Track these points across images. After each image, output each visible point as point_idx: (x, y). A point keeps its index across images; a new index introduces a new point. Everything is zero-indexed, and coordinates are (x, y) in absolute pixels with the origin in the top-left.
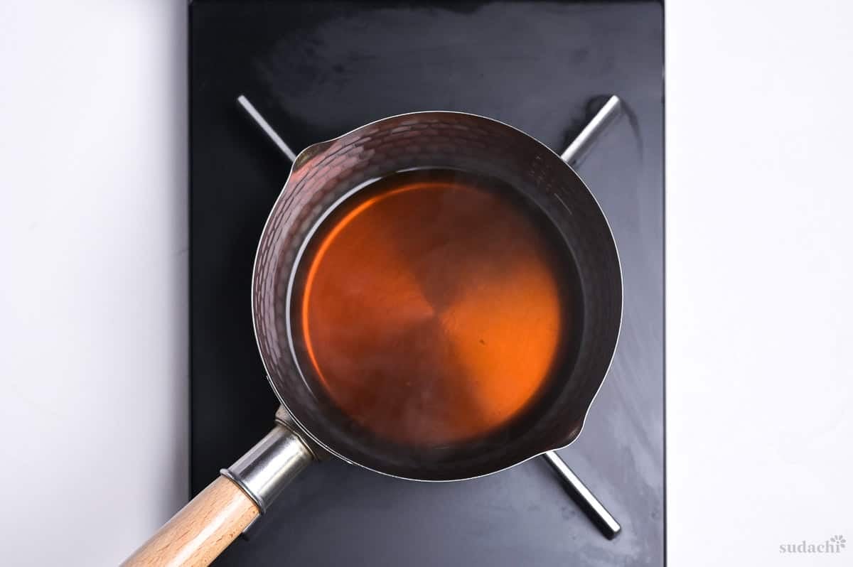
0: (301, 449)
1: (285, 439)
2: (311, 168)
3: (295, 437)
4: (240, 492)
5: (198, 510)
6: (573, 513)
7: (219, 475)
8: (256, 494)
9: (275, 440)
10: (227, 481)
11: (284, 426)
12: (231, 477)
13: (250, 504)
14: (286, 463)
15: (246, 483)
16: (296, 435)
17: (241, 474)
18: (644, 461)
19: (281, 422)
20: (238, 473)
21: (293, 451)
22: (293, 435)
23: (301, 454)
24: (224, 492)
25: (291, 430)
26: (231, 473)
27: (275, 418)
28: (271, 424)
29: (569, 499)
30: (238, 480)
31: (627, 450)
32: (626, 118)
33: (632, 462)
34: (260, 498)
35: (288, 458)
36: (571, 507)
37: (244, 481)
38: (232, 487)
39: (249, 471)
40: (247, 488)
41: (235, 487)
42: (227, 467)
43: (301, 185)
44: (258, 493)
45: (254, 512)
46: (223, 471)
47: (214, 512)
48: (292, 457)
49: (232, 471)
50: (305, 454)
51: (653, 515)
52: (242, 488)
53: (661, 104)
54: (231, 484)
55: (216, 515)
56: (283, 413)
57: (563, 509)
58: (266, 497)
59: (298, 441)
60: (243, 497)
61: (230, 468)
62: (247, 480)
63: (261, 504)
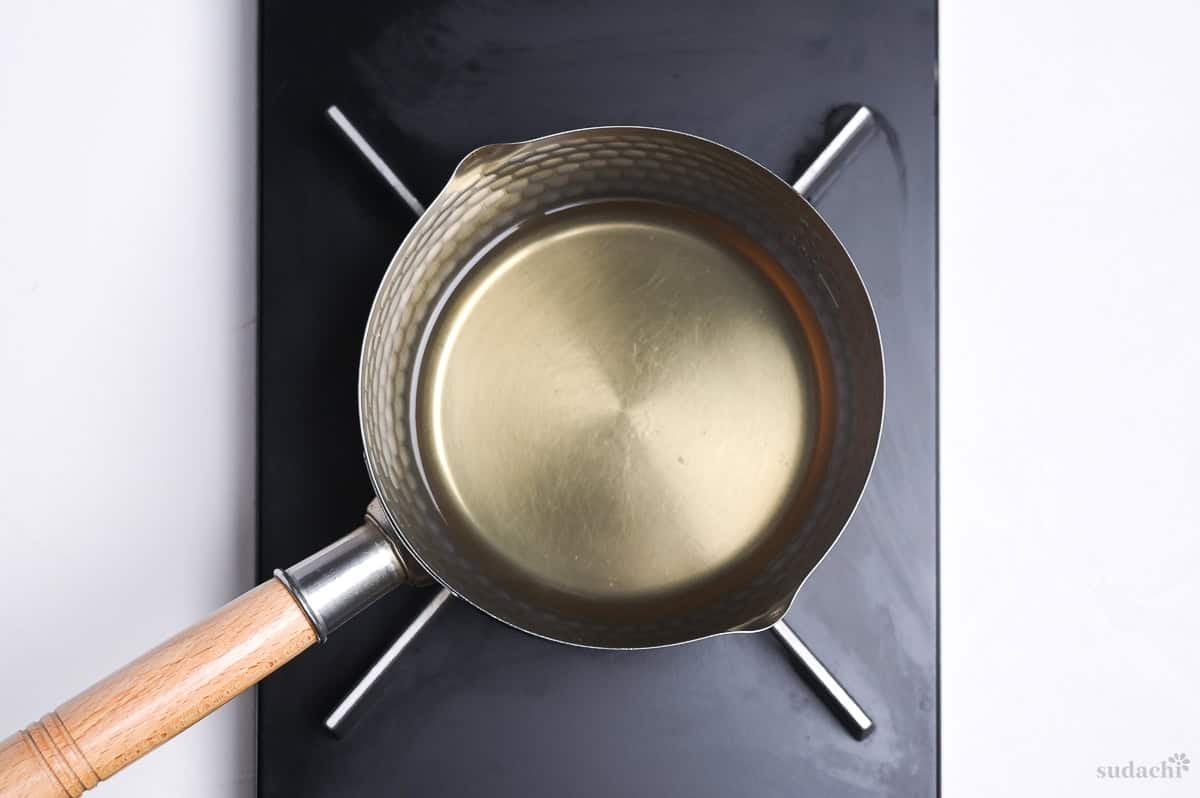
0: (393, 562)
1: (374, 543)
4: (295, 605)
5: (232, 620)
6: (804, 700)
7: (271, 576)
8: (315, 612)
9: (359, 542)
10: (281, 587)
11: (375, 526)
12: (287, 582)
13: (306, 625)
15: (306, 596)
16: (389, 542)
17: (301, 580)
18: (908, 627)
19: (373, 520)
20: (298, 578)
21: (382, 560)
22: (384, 541)
23: (392, 567)
24: (273, 602)
25: (384, 534)
26: (287, 577)
27: (366, 512)
28: (358, 518)
30: (296, 588)
31: (884, 610)
32: (883, 136)
33: (890, 627)
34: (320, 619)
36: (803, 694)
37: (304, 593)
38: (285, 597)
39: (313, 579)
40: (305, 602)
41: (289, 597)
42: (284, 568)
44: (319, 610)
45: (309, 638)
46: (278, 572)
47: (253, 626)
49: (289, 574)
50: (397, 571)
51: (921, 705)
52: (298, 600)
53: (933, 118)
54: (285, 592)
55: (256, 631)
56: (376, 510)
57: (793, 696)
58: (330, 619)
59: (390, 550)
60: (298, 614)
61: (287, 571)
62: (308, 592)
63: (321, 628)
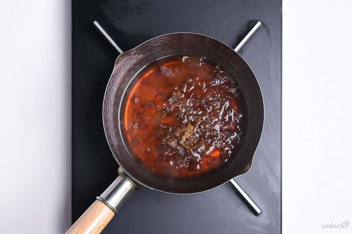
0: (131, 185)
1: (124, 181)
2: (123, 62)
3: (127, 180)
4: (106, 206)
5: (89, 216)
6: (241, 204)
7: (96, 199)
8: (113, 207)
9: (119, 182)
10: (100, 202)
11: (122, 175)
12: (101, 200)
13: (111, 211)
14: (124, 192)
15: (108, 203)
16: (128, 179)
17: (105, 198)
18: (272, 181)
19: (121, 174)
20: (104, 198)
21: (127, 186)
22: (126, 179)
23: (130, 187)
24: (99, 207)
25: (125, 176)
26: (101, 198)
27: (118, 172)
28: (116, 175)
29: (239, 198)
30: (105, 201)
32: (265, 30)
34: (114, 208)
35: (125, 189)
36: (240, 202)
38: (102, 204)
39: (109, 197)
40: (108, 204)
41: (103, 204)
42: (99, 196)
43: (119, 70)
44: (113, 205)
45: (113, 214)
46: (97, 197)
48: (127, 189)
49: (101, 197)
50: (132, 187)
51: (276, 205)
52: (106, 204)
53: (280, 24)
54: (102, 203)
56: (121, 170)
57: (237, 202)
58: (117, 208)
59: (129, 181)
60: (108, 208)
61: (100, 196)
62: (108, 201)
63: (115, 211)
